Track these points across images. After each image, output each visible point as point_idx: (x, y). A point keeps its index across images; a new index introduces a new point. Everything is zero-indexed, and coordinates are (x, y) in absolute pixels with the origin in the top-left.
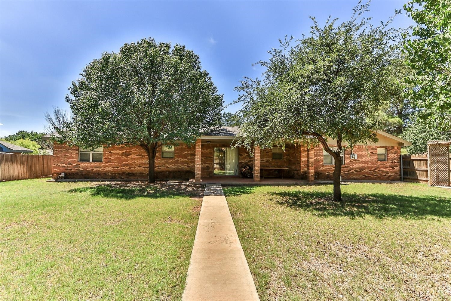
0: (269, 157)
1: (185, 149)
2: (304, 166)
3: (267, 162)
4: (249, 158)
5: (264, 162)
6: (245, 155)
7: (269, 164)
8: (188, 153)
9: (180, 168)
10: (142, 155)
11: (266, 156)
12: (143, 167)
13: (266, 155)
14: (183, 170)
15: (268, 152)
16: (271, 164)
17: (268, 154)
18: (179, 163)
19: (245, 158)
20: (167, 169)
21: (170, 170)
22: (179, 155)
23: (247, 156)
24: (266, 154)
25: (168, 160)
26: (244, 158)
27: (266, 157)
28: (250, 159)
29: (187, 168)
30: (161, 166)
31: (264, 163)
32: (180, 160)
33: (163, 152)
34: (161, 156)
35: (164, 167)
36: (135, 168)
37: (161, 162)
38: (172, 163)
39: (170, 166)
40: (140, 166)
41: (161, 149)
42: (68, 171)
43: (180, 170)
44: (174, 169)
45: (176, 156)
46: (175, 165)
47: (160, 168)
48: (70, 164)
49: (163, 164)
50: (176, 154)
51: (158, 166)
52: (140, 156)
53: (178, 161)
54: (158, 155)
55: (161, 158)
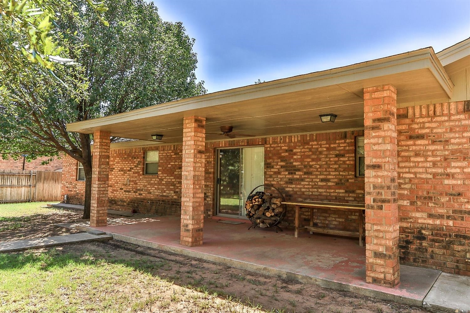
0: (344, 171)
1: (172, 155)
2: (412, 203)
3: (339, 184)
4: (287, 173)
5: (330, 184)
6: (277, 165)
7: (346, 192)
8: (175, 163)
9: (165, 194)
10: (125, 170)
11: (336, 166)
12: (125, 191)
13: (336, 163)
14: (168, 198)
15: (342, 152)
16: (353, 192)
17: (341, 159)
18: (163, 185)
19: (279, 173)
20: (149, 196)
21: (152, 197)
22: (163, 168)
23: (282, 167)
24: (336, 159)
25: (150, 178)
26: (275, 173)
27: (336, 170)
28: (291, 176)
29: (173, 194)
30: (142, 190)
31: (330, 187)
32: (165, 178)
33: (147, 164)
34: (143, 171)
35: (146, 190)
36: (117, 191)
37: (142, 182)
38: (155, 184)
39: (152, 190)
40: (121, 189)
41: (144, 157)
42: (69, 193)
43: (164, 198)
44: (158, 195)
45: (160, 171)
46: (158, 189)
47: (142, 192)
48: (71, 183)
49: (145, 186)
50: (159, 166)
51: (139, 190)
52: (122, 171)
53: (162, 180)
54: (139, 169)
55: (143, 174)
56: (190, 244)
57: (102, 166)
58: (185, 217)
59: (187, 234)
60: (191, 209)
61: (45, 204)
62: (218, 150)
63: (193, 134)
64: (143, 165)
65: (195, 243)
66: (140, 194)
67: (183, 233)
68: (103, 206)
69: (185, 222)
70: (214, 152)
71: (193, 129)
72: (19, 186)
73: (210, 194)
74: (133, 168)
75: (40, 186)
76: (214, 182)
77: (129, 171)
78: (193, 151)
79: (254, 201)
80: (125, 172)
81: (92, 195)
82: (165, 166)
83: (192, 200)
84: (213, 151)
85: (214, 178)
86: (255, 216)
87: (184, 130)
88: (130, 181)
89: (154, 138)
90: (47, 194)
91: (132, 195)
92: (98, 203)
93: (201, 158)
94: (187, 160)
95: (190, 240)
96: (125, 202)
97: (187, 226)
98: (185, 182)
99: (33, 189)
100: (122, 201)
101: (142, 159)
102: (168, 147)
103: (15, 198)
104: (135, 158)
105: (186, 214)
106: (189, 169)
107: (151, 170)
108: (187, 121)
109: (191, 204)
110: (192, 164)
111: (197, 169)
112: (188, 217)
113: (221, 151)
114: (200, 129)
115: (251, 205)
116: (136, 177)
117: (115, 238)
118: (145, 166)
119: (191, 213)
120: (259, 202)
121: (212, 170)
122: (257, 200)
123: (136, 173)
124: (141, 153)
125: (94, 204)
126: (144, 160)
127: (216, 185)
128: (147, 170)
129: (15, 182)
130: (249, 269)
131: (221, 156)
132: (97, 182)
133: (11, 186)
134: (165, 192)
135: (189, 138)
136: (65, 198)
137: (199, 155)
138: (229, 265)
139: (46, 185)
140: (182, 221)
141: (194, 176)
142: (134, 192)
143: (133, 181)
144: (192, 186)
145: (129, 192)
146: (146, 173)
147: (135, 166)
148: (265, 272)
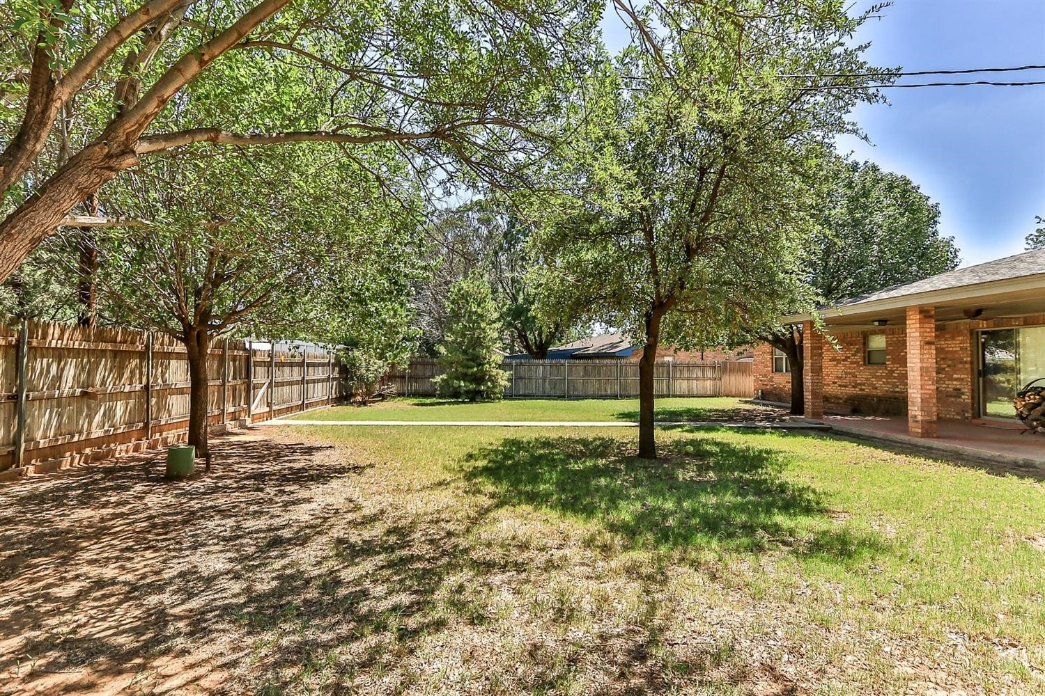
9: (897, 390)
10: (838, 360)
12: (840, 386)
18: (895, 378)
20: (874, 392)
21: (879, 393)
22: (891, 357)
25: (875, 369)
30: (864, 385)
32: (897, 370)
33: (869, 352)
34: (864, 361)
35: (870, 385)
36: (829, 385)
37: (863, 375)
38: (883, 377)
39: (879, 384)
40: (834, 383)
41: (864, 344)
42: (764, 387)
43: (897, 395)
44: (887, 391)
45: (888, 360)
46: (888, 383)
47: (863, 387)
48: (765, 376)
49: (867, 379)
50: (888, 355)
51: (860, 384)
52: (834, 360)
53: (894, 372)
54: (859, 357)
55: (865, 365)
56: (920, 435)
57: (815, 358)
58: (912, 408)
59: (916, 425)
60: (920, 400)
61: (737, 399)
62: (978, 332)
63: (918, 325)
64: (864, 353)
65: (926, 434)
66: (861, 390)
67: (911, 424)
68: (818, 398)
69: (913, 413)
70: (971, 334)
71: (918, 321)
72: (704, 379)
73: (966, 390)
74: (849, 357)
75: (726, 378)
76: (972, 374)
77: (843, 360)
78: (918, 343)
79: (1027, 398)
80: (839, 362)
81: (805, 387)
82: (897, 354)
83: (920, 391)
84: (968, 335)
85: (972, 370)
86: (1030, 417)
87: (908, 322)
88: (846, 373)
89: (876, 323)
90: (734, 389)
91: (851, 391)
92: (812, 395)
93: (930, 349)
94: (912, 352)
95: (920, 431)
96: (841, 399)
97: (915, 417)
98: (911, 373)
99: (718, 382)
100: (837, 397)
101: (862, 346)
102: (899, 329)
103: (702, 392)
104: (851, 345)
105: (913, 404)
106: (915, 360)
107: (875, 358)
108: (910, 313)
109: (919, 396)
110: (918, 356)
111: (925, 361)
112: (916, 409)
113: (984, 333)
114: (926, 320)
115: (1023, 403)
116: (854, 368)
117: (834, 428)
118: (867, 354)
119: (920, 405)
120: (1035, 399)
121: (969, 359)
122: (1032, 397)
123: (854, 363)
124: (861, 339)
125: (808, 396)
126: (864, 347)
127: (976, 379)
128: (869, 358)
129: (700, 374)
130: (982, 456)
131: (983, 340)
132: (810, 374)
133: (697, 379)
134: (897, 387)
135: (914, 330)
136: (760, 394)
137: (927, 347)
138: (961, 452)
139: (733, 378)
140: (910, 412)
141: (921, 368)
142: (853, 387)
143: (850, 373)
144: (919, 378)
145: (846, 386)
146: (869, 363)
147: (853, 355)
148: (1000, 459)
